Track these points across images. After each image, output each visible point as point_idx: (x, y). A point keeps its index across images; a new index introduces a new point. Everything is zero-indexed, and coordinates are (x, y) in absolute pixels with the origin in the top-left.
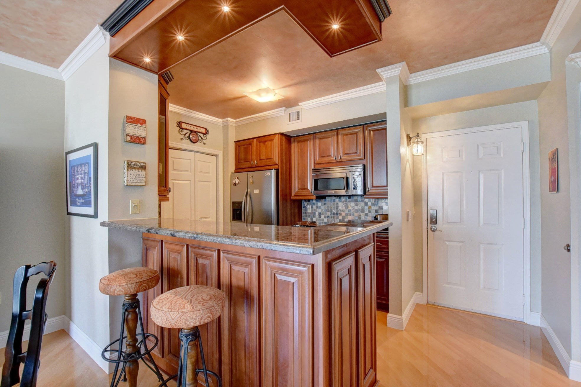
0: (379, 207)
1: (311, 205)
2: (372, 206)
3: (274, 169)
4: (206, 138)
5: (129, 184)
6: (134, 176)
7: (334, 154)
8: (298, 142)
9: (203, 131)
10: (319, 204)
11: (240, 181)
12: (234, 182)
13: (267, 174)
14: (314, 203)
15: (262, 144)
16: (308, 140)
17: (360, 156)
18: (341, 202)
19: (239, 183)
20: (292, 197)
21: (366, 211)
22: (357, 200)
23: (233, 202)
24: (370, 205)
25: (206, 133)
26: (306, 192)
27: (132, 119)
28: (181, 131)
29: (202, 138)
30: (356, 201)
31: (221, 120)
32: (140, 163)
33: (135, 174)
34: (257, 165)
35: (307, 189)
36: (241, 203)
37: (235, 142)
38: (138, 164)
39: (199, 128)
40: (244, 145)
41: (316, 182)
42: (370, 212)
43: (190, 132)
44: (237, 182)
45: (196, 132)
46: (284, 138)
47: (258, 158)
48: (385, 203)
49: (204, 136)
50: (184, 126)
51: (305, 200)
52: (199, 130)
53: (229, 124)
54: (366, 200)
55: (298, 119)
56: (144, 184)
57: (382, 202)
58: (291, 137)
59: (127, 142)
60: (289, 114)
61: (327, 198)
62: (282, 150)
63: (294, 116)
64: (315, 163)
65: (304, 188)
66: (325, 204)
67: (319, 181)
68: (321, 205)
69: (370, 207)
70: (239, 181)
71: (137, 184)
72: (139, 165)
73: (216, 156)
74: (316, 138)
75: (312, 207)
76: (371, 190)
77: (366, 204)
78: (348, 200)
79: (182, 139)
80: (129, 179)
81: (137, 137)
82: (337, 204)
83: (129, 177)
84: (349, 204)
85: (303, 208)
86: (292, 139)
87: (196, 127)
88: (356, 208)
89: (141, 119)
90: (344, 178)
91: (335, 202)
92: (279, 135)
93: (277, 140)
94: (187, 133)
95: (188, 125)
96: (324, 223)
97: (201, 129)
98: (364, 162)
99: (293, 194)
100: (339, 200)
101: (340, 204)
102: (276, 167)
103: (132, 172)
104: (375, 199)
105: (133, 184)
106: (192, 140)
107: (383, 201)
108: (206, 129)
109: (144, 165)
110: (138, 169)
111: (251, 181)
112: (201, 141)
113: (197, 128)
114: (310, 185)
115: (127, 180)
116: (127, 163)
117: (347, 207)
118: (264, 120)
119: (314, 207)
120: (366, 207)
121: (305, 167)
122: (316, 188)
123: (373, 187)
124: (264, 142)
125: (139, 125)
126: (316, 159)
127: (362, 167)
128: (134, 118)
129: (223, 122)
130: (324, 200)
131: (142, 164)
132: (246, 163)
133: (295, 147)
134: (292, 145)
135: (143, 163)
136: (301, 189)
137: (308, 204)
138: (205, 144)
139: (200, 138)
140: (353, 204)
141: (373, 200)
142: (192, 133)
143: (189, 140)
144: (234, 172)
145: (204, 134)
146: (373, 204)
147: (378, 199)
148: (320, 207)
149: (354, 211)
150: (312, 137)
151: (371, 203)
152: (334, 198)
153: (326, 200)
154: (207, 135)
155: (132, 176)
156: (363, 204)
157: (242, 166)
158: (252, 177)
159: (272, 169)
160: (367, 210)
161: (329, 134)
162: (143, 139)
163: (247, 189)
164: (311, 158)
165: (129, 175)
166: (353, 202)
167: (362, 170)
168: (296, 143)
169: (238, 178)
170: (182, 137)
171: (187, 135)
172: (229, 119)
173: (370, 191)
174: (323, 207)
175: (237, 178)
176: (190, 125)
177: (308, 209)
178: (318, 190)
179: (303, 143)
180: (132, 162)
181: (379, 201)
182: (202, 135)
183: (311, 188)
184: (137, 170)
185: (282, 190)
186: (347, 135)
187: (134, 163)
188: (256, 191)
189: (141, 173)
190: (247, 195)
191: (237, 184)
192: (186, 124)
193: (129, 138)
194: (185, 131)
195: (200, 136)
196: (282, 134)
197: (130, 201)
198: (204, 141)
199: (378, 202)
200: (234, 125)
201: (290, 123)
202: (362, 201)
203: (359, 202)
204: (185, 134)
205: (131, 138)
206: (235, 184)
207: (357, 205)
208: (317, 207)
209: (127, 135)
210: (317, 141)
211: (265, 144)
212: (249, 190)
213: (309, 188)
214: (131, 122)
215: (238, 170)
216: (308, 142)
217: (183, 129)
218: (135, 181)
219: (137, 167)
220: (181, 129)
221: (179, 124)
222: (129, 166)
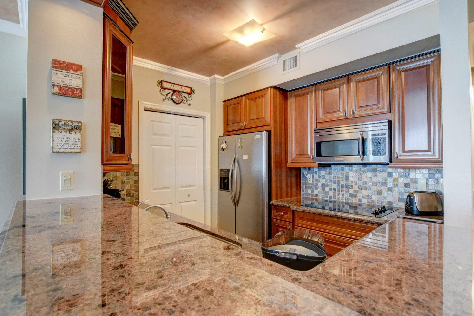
0: (411, 179)
1: (312, 174)
2: (399, 179)
3: (266, 131)
4: (191, 98)
5: (55, 150)
6: (64, 140)
7: (344, 109)
8: (296, 97)
9: (188, 90)
10: (323, 173)
11: (228, 146)
12: (221, 146)
13: (258, 136)
14: (316, 172)
15: (252, 102)
16: (307, 94)
17: (383, 108)
18: (352, 171)
19: (226, 147)
20: (288, 165)
21: (390, 185)
22: (376, 168)
23: (221, 169)
24: (396, 177)
25: (192, 92)
26: (305, 159)
27: (61, 64)
28: (163, 91)
29: (186, 99)
30: (375, 171)
31: (208, 78)
32: (72, 122)
33: (65, 137)
34: (247, 127)
35: (307, 154)
36: (228, 170)
37: (224, 102)
38: (70, 123)
39: (183, 87)
40: (232, 105)
41: (318, 145)
42: (396, 186)
43: (173, 92)
44: (224, 147)
45: (179, 92)
46: (278, 93)
47: (248, 119)
48: (421, 175)
49: (189, 96)
50: (165, 85)
51: (305, 168)
52: (183, 89)
53: (217, 81)
54: (390, 170)
55: (295, 65)
56: (79, 151)
57: (416, 173)
58: (287, 91)
59: (54, 94)
60: (284, 61)
61: (332, 166)
62: (275, 107)
63: (290, 63)
64: (317, 122)
65: (303, 153)
66: (330, 173)
67: (322, 144)
68: (325, 174)
69: (396, 179)
70: (226, 146)
71: (67, 151)
72: (70, 126)
73: (203, 118)
74: (319, 90)
75: (313, 177)
76: (400, 155)
77: (390, 175)
78: (364, 169)
79: (164, 100)
80: (56, 144)
81: (69, 88)
82: (347, 173)
84: (364, 175)
85: (301, 178)
86: (289, 94)
87: (179, 87)
88: (374, 179)
89: (74, 65)
90: (358, 140)
91: (344, 170)
92: (272, 89)
93: (269, 96)
94: (169, 93)
95: (170, 84)
96: (329, 197)
97: (186, 88)
98: (389, 116)
99: (290, 160)
100: (349, 169)
101: (351, 174)
102: (268, 128)
103: (60, 135)
104: (405, 168)
105: (62, 150)
106: (175, 101)
107: (418, 171)
108: (191, 88)
109: (79, 125)
110: (70, 130)
111: (239, 146)
112: (185, 102)
113: (181, 87)
114: (310, 149)
115: (53, 145)
116: (54, 123)
117: (360, 178)
118: (255, 74)
119: (316, 176)
120: (389, 180)
121: (304, 127)
122: (319, 153)
123: (404, 151)
124: (254, 99)
125: (72, 71)
126: (319, 117)
127: (387, 124)
128: (64, 62)
129: (210, 80)
130: (328, 168)
131: (76, 124)
132: (235, 124)
133: (292, 103)
134: (288, 101)
135: (78, 122)
136: (299, 155)
137: (308, 173)
138: (190, 105)
139: (184, 98)
140: (370, 174)
141: (401, 171)
142: (175, 93)
143: (171, 101)
144: (222, 135)
145: (189, 94)
146: (401, 176)
147: (409, 169)
148: (323, 177)
149: (371, 183)
150: (314, 88)
151: (397, 174)
152: (342, 166)
153: (331, 169)
154: (192, 95)
155: (60, 139)
156: (385, 175)
157: (230, 129)
158: (241, 140)
159: (263, 131)
160: (392, 183)
161: (337, 83)
162: (79, 91)
163: (235, 154)
164: (312, 116)
165: (56, 139)
166: (369, 171)
167: (387, 127)
168: (293, 99)
169: (226, 142)
170: (164, 97)
171: (170, 95)
172: (216, 76)
173: (399, 158)
174: (327, 177)
175: (224, 142)
176: (173, 85)
177: (308, 179)
178: (322, 156)
179: (301, 98)
180: (60, 121)
181: (411, 171)
182: (186, 95)
183: (312, 154)
184: (68, 132)
185: (276, 156)
186: (363, 81)
187: (63, 123)
188: (245, 157)
189: (74, 136)
190: (234, 161)
191: (225, 149)
192: (169, 84)
193: (56, 90)
194: (167, 91)
195: (184, 96)
196: (275, 88)
197: (60, 173)
198: (189, 102)
199: (409, 172)
200: (223, 83)
201: (285, 72)
202: (383, 171)
203: (379, 171)
204: (167, 95)
205: (61, 89)
206: (223, 149)
207: (376, 176)
208: (319, 177)
209: (53, 85)
210: (320, 93)
211: (255, 102)
212: (237, 155)
213: (309, 153)
214: (60, 68)
215: (227, 133)
216: (309, 95)
217: (165, 89)
218: (65, 146)
219: (68, 128)
220: (163, 88)
221: (160, 83)
222: (56, 126)
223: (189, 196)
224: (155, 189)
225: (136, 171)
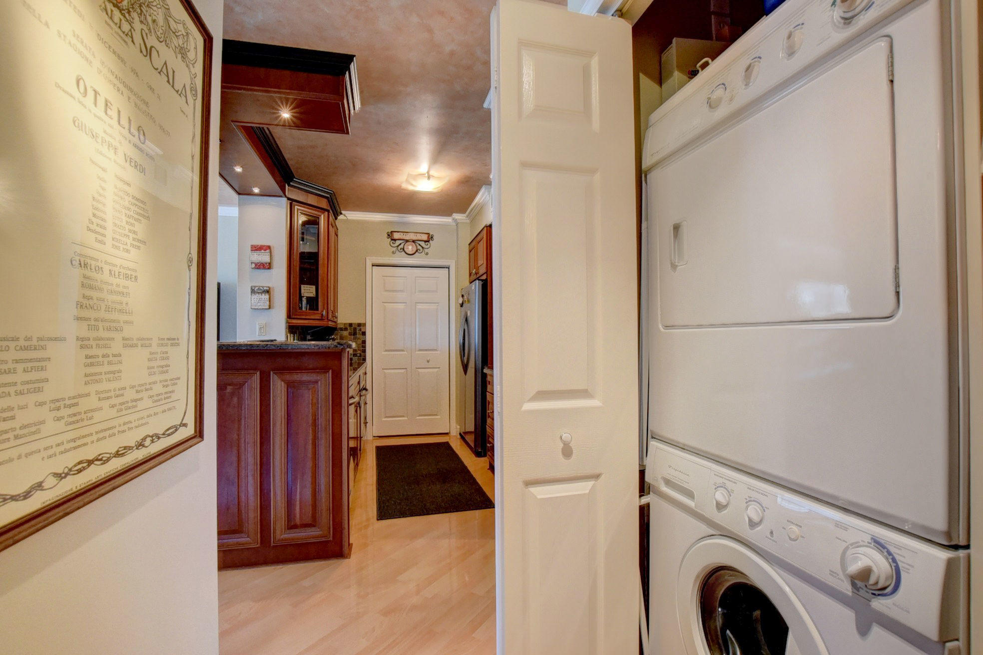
3: (479, 280)
4: (428, 246)
5: (252, 307)
6: (258, 301)
9: (425, 237)
13: (473, 287)
15: (480, 244)
25: (429, 239)
27: (256, 247)
28: (393, 243)
29: (423, 248)
31: (449, 219)
32: (263, 287)
33: (258, 298)
37: (469, 241)
38: (261, 288)
39: (418, 235)
40: (471, 250)
43: (404, 243)
45: (413, 241)
47: (478, 265)
49: (427, 243)
50: (396, 236)
52: (419, 237)
53: (459, 221)
56: (268, 307)
59: (253, 268)
70: (463, 300)
71: (261, 308)
72: (261, 290)
73: (447, 267)
79: (393, 253)
80: (253, 303)
81: (262, 263)
83: (253, 301)
87: (413, 235)
89: (264, 246)
92: (486, 229)
94: (400, 244)
95: (402, 234)
97: (422, 235)
102: (485, 276)
103: (256, 297)
105: (256, 307)
106: (407, 252)
108: (428, 234)
110: (262, 293)
111: (467, 300)
112: (421, 252)
113: (415, 235)
115: (251, 304)
116: (251, 289)
124: (481, 241)
125: (263, 251)
128: (258, 246)
129: (453, 220)
131: (265, 288)
135: (267, 287)
138: (427, 254)
139: (419, 247)
142: (407, 244)
143: (403, 252)
144: (464, 287)
145: (425, 241)
154: (430, 242)
155: (255, 300)
157: (472, 279)
162: (267, 264)
165: (253, 300)
169: (462, 296)
170: (394, 249)
171: (401, 247)
172: (456, 215)
176: (405, 234)
180: (255, 287)
182: (423, 244)
184: (261, 295)
187: (257, 288)
189: (265, 297)
192: (400, 233)
193: (253, 266)
194: (398, 242)
195: (419, 245)
197: (257, 323)
198: (426, 251)
200: (468, 221)
204: (398, 246)
205: (256, 265)
209: (252, 263)
214: (255, 250)
215: (471, 284)
217: (395, 240)
218: (259, 304)
219: (260, 291)
220: (392, 240)
221: (390, 235)
222: (253, 291)
223: (428, 361)
224: (386, 351)
225: (363, 330)
